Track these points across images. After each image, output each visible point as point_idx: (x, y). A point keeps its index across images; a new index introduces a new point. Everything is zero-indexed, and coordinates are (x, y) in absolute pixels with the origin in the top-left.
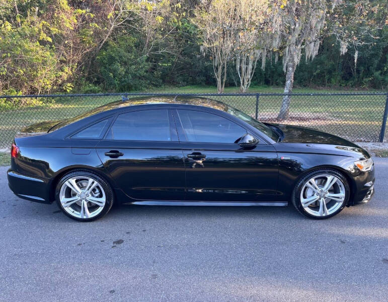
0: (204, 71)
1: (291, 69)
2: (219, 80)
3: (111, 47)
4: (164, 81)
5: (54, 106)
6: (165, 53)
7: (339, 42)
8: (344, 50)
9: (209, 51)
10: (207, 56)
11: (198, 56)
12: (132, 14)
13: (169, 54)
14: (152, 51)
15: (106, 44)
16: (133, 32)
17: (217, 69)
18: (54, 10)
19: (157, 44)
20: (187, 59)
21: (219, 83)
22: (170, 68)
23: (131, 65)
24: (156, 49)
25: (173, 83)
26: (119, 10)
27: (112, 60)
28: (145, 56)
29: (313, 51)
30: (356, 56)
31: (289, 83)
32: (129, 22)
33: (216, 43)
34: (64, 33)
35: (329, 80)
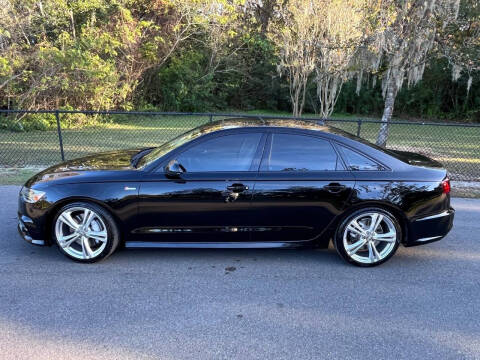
0: (276, 94)
1: (391, 94)
2: (296, 105)
3: (175, 64)
4: (229, 105)
5: (111, 126)
6: (232, 72)
7: (451, 66)
8: (456, 76)
9: (286, 71)
10: (284, 77)
11: (274, 77)
12: (199, 27)
13: (236, 73)
14: (218, 69)
15: (169, 60)
16: (199, 47)
17: (294, 92)
18: (115, 21)
19: (223, 62)
20: (257, 80)
21: (295, 109)
22: (237, 90)
23: (194, 85)
24: (222, 67)
25: (240, 106)
26: (186, 23)
27: (174, 78)
28: (211, 74)
29: (417, 75)
30: (470, 82)
31: (388, 111)
32: (195, 36)
33: (295, 63)
34: (126, 47)
35: (425, 110)
